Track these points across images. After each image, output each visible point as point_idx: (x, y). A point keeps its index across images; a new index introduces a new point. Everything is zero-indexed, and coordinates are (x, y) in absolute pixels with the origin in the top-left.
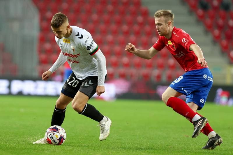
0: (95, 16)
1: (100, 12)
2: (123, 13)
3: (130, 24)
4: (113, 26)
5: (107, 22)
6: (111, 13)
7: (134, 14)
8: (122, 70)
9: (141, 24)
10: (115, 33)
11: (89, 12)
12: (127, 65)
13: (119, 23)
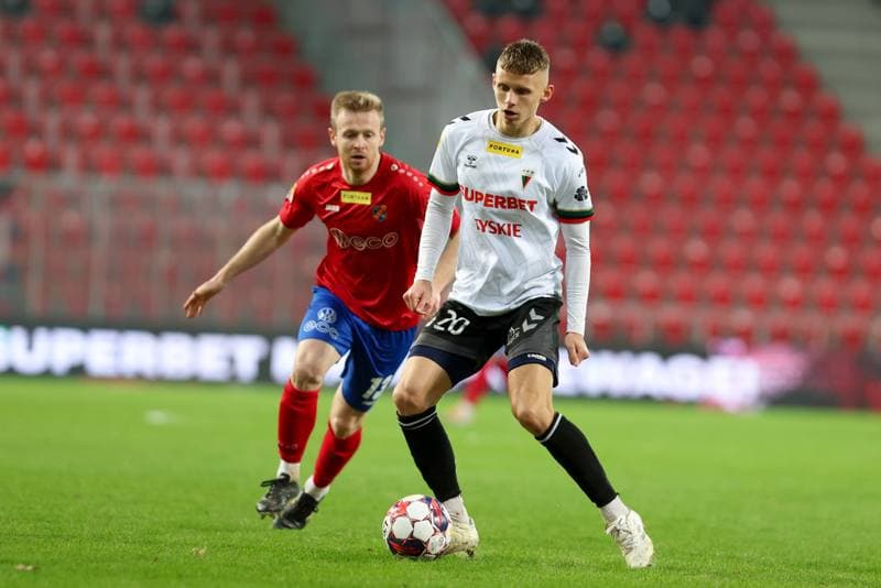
0: (698, 152)
1: (715, 141)
2: (783, 143)
3: (807, 176)
4: (755, 184)
5: (737, 172)
6: (749, 144)
7: (819, 147)
8: (779, 317)
9: (841, 180)
10: (759, 204)
11: (682, 140)
12: (795, 304)
13: (773, 174)
